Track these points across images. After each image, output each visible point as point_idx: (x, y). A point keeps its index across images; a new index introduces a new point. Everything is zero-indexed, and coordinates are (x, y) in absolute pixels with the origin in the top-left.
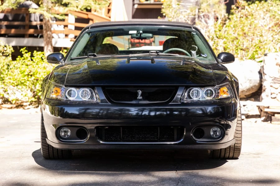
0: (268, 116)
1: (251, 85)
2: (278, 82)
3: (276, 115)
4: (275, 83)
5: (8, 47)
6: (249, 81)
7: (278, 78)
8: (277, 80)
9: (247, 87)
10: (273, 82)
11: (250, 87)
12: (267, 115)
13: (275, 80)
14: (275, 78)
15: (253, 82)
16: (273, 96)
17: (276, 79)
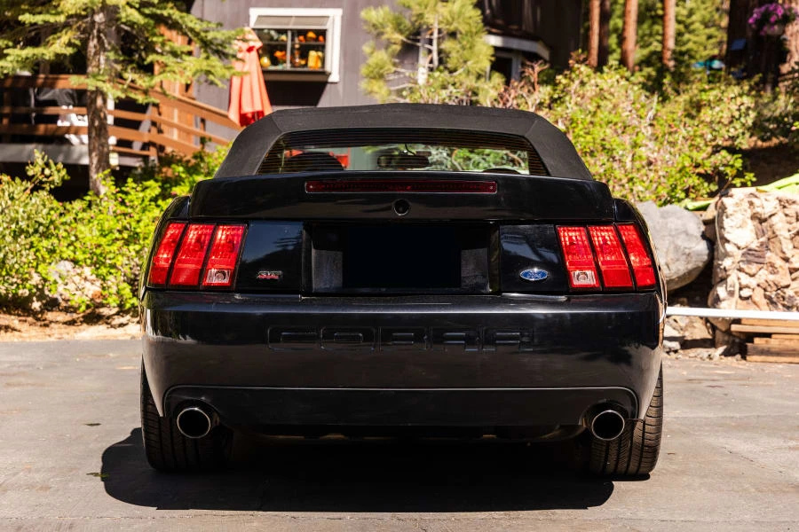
0: (734, 341)
1: (690, 266)
2: (756, 260)
3: (757, 340)
4: (749, 262)
5: (54, 168)
6: (684, 257)
7: (756, 251)
8: (753, 254)
9: (679, 270)
10: (744, 259)
11: (686, 271)
12: (731, 339)
13: (749, 254)
14: (750, 250)
15: (694, 259)
16: (745, 293)
17: (751, 252)
